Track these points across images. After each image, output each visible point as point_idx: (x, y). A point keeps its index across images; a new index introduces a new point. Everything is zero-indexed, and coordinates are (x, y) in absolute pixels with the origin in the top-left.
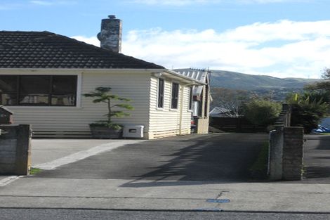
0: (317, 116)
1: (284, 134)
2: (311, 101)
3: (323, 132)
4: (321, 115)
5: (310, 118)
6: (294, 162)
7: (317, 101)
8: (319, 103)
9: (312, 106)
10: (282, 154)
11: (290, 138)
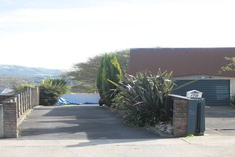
0: (56, 94)
1: (4, 107)
2: (53, 84)
3: (68, 104)
4: (59, 93)
5: (52, 95)
6: (12, 126)
7: (58, 84)
8: (58, 85)
9: (54, 87)
10: (3, 121)
11: (8, 110)
